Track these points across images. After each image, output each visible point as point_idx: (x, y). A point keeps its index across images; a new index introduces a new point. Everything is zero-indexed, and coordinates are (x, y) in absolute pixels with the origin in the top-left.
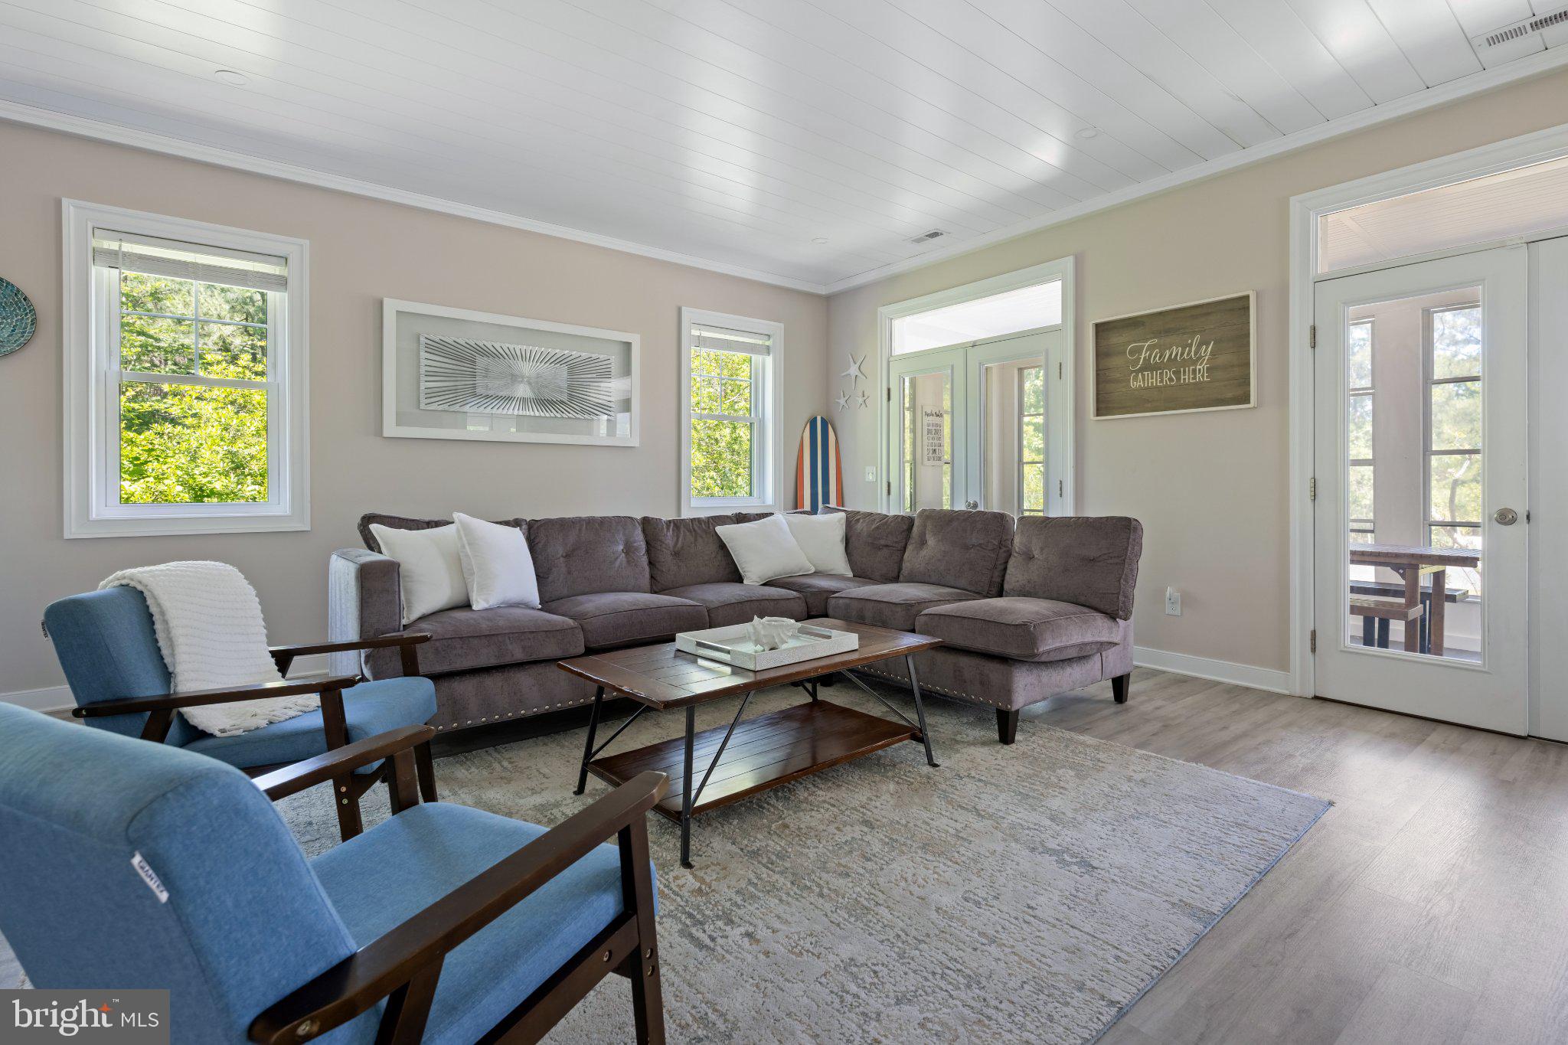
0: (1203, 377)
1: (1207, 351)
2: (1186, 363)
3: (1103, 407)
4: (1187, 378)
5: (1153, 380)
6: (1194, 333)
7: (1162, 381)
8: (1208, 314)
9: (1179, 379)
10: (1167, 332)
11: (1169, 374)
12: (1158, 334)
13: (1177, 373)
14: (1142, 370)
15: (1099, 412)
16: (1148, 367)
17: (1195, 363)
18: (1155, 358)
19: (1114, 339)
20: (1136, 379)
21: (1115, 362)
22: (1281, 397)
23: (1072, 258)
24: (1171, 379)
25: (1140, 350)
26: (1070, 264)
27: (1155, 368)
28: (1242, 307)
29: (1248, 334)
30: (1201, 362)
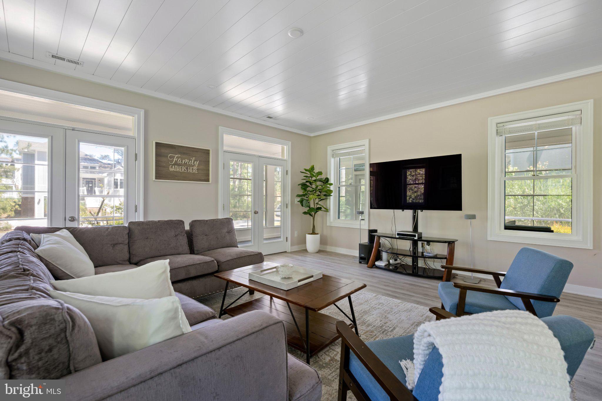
0: (195, 171)
1: (197, 163)
2: (190, 166)
3: (159, 176)
4: (190, 171)
5: (178, 169)
6: (193, 157)
7: (181, 170)
8: (197, 151)
9: (187, 170)
10: (184, 154)
11: (184, 168)
12: (180, 153)
13: (187, 168)
14: (174, 164)
15: (157, 178)
16: (176, 164)
17: (193, 166)
18: (179, 161)
19: (163, 151)
20: (172, 167)
21: (163, 159)
22: (216, 181)
23: (143, 110)
24: (185, 170)
25: (174, 157)
26: (142, 113)
27: (179, 165)
28: (207, 152)
29: (209, 161)
30: (195, 166)
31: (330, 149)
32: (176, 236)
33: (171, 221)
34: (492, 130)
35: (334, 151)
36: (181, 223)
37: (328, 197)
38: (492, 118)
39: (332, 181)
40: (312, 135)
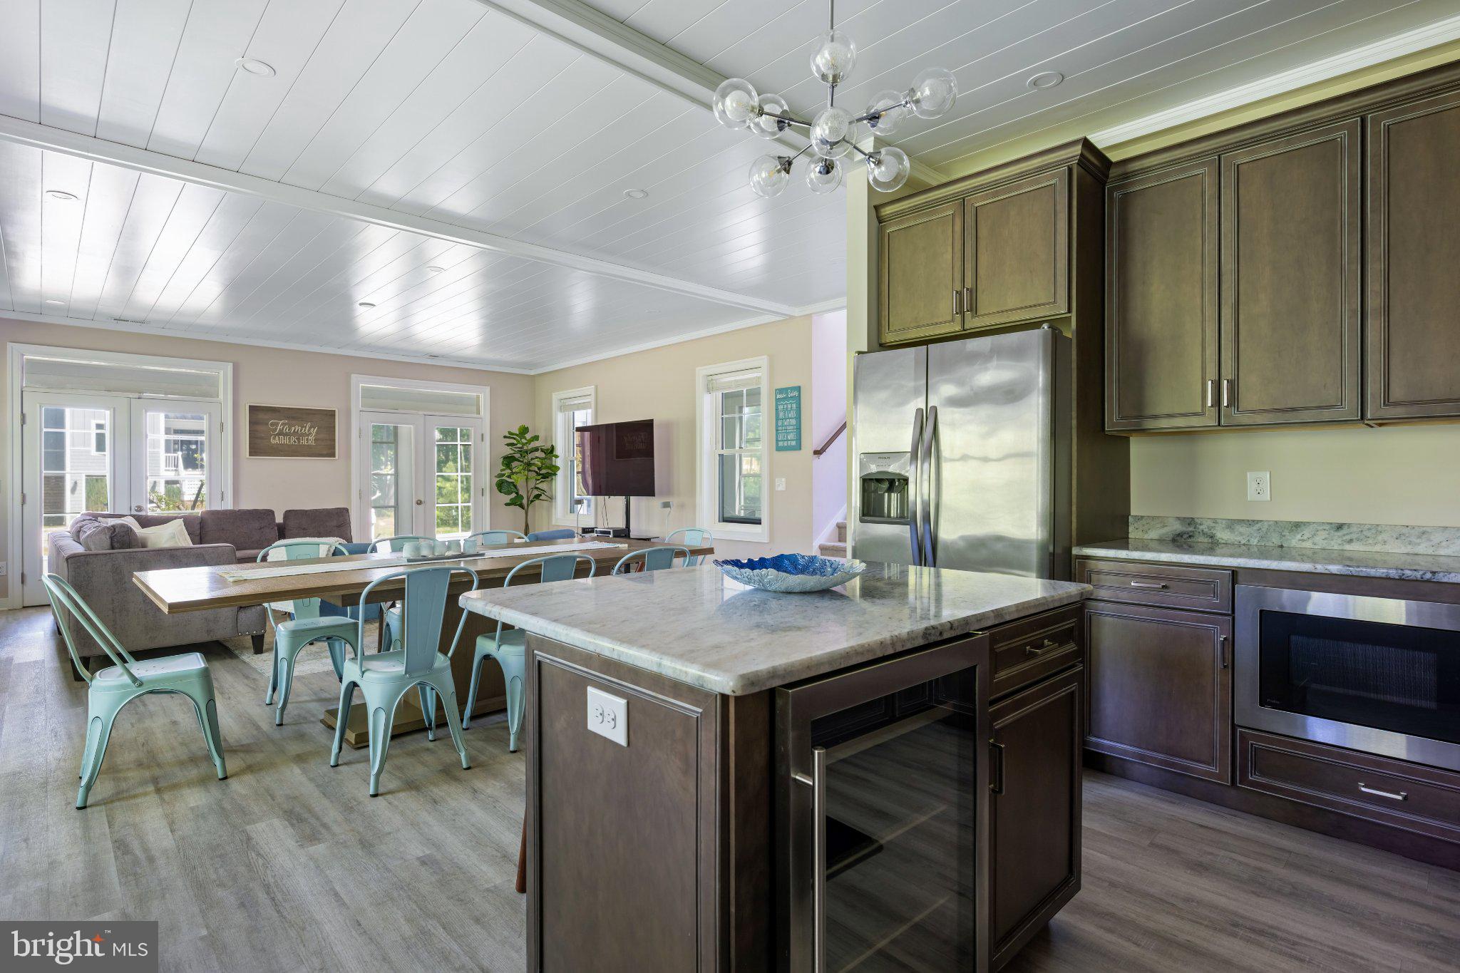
0: (311, 442)
1: (314, 431)
2: (303, 435)
3: (254, 451)
4: (304, 442)
5: (284, 440)
6: (307, 422)
7: (289, 442)
8: (314, 414)
9: (299, 442)
10: (294, 418)
11: (293, 439)
12: (288, 418)
13: (298, 439)
14: (279, 434)
15: (251, 454)
16: (281, 433)
17: (308, 435)
18: (286, 429)
19: (261, 416)
20: (274, 438)
21: (260, 428)
22: (348, 456)
23: (231, 364)
24: (295, 441)
25: (278, 424)
26: (230, 366)
27: (286, 435)
28: (331, 414)
29: (334, 427)
30: (311, 435)
31: (556, 397)
32: (261, 528)
33: (256, 511)
34: (700, 384)
35: (562, 401)
36: (270, 514)
37: (554, 477)
38: (700, 368)
39: (559, 450)
40: (532, 373)
